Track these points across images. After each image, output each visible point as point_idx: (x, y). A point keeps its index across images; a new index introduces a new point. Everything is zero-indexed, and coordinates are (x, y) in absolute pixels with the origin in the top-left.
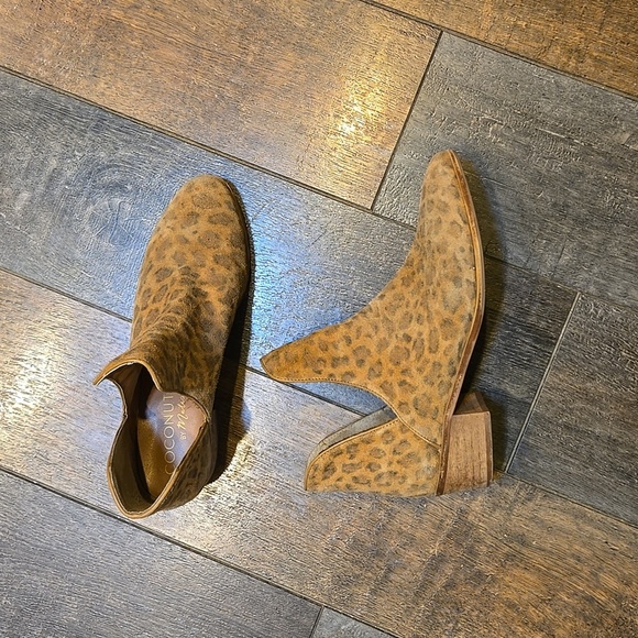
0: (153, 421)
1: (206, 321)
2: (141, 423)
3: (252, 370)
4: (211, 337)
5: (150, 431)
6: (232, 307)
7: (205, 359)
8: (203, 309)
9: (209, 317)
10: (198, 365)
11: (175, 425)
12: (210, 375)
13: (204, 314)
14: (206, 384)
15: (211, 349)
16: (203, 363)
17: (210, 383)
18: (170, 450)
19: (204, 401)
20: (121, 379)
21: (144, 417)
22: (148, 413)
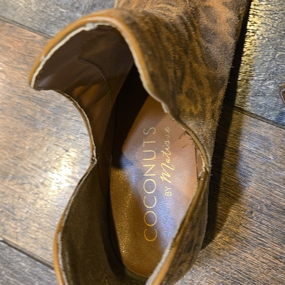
0: (129, 172)
1: (207, 30)
2: (115, 173)
3: (251, 115)
4: (214, 50)
5: (126, 185)
6: (239, 17)
7: (208, 78)
8: (203, 15)
9: (210, 25)
10: (199, 83)
11: (157, 178)
12: (213, 102)
13: (204, 20)
14: (208, 115)
15: (214, 65)
16: (206, 82)
17: (213, 116)
18: (152, 209)
19: (205, 139)
20: (86, 100)
21: (118, 165)
22: (124, 161)
